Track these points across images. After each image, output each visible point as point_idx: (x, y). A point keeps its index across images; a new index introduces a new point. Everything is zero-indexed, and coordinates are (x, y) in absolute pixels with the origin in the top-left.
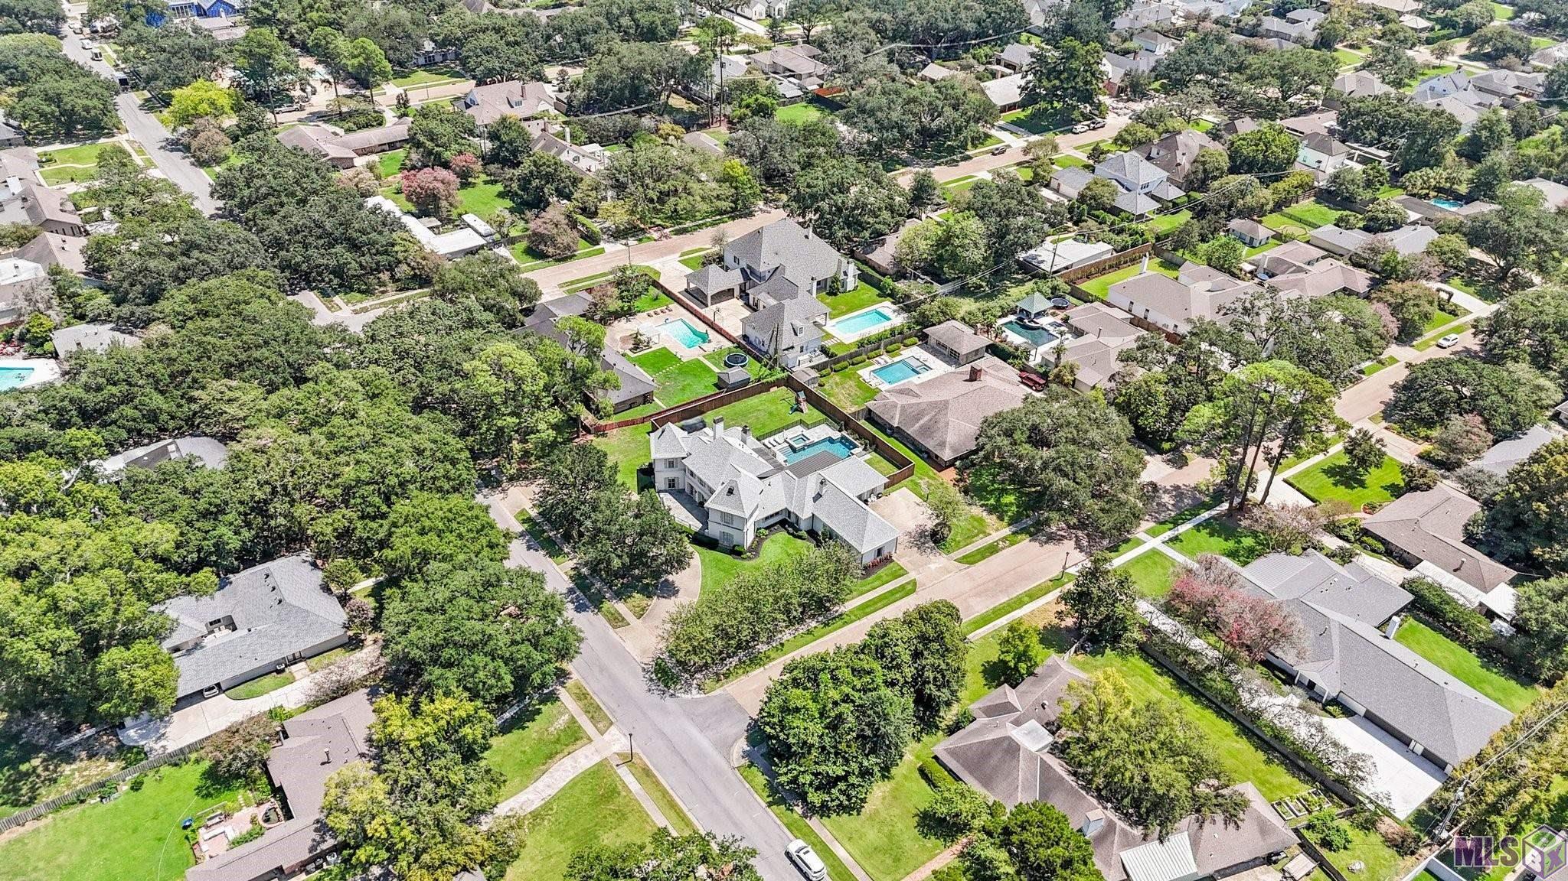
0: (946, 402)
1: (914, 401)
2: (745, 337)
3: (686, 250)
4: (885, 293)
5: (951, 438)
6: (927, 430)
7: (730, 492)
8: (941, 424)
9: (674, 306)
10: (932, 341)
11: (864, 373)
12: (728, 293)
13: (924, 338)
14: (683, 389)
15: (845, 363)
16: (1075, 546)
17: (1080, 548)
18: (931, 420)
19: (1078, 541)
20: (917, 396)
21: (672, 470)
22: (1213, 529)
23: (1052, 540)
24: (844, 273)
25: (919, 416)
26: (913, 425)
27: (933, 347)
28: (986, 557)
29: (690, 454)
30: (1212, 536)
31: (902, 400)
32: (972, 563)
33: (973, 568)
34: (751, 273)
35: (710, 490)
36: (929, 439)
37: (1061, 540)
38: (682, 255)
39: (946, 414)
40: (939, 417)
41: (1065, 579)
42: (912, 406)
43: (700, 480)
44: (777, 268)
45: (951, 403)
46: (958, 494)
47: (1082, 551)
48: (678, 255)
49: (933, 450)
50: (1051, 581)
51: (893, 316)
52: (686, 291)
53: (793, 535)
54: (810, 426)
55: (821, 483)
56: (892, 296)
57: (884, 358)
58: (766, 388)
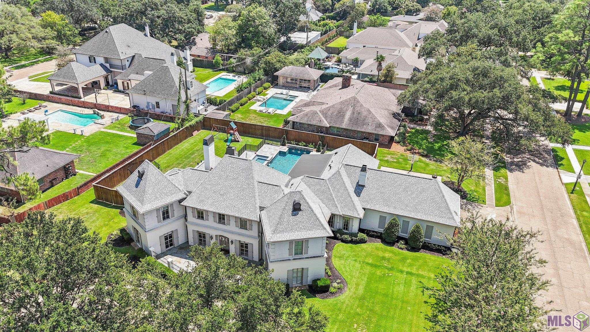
0: (355, 98)
1: (324, 107)
2: (135, 107)
4: (216, 69)
5: (383, 121)
6: (355, 120)
7: (297, 208)
8: (365, 113)
10: (281, 81)
11: (256, 107)
12: (94, 86)
13: (274, 81)
15: (236, 105)
16: (538, 165)
17: (542, 165)
18: (353, 113)
19: (534, 161)
20: (323, 104)
21: (167, 221)
22: (577, 129)
23: (520, 166)
24: (184, 58)
25: (341, 114)
26: (342, 122)
27: (284, 86)
28: (508, 195)
29: (190, 192)
30: (584, 132)
31: (317, 109)
32: (508, 203)
33: (514, 206)
34: (111, 66)
35: (243, 224)
36: (365, 126)
37: (525, 164)
38: (30, 78)
39: (362, 106)
40: (357, 109)
41: (577, 188)
42: (329, 109)
43: (222, 218)
44: (134, 57)
45: (358, 98)
46: (424, 159)
47: (547, 166)
48: (27, 78)
49: (376, 132)
50: (572, 193)
51: (236, 78)
52: (51, 93)
53: (352, 242)
54: (256, 149)
55: (364, 170)
56: (223, 70)
57: (260, 97)
58: (189, 132)
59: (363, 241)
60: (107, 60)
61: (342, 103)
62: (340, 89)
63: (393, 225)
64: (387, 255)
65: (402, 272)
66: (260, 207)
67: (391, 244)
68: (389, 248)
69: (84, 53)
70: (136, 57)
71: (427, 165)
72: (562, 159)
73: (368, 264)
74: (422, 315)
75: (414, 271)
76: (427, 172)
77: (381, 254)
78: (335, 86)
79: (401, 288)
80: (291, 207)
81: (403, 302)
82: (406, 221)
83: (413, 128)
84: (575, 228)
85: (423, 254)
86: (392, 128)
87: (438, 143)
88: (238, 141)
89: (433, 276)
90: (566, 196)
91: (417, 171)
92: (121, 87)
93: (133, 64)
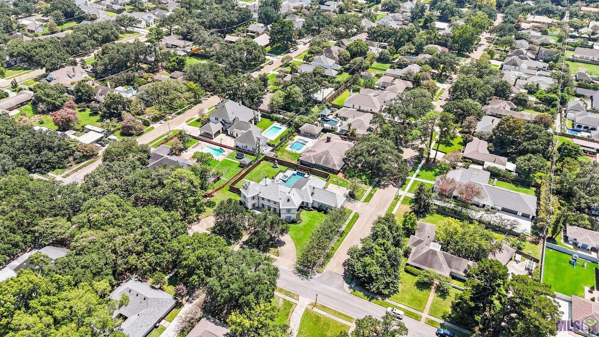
0: (328, 151)
1: (315, 153)
2: (237, 147)
3: (186, 120)
4: (272, 120)
5: (336, 163)
6: (326, 161)
7: (289, 200)
8: (330, 159)
9: (200, 142)
10: (302, 132)
11: (288, 148)
12: (218, 133)
13: (299, 132)
14: (228, 171)
15: (279, 147)
17: (394, 186)
18: (326, 158)
19: (393, 185)
20: (315, 151)
21: (254, 200)
22: (426, 169)
23: (385, 186)
24: (257, 115)
25: (321, 158)
26: (320, 162)
27: (302, 135)
28: (371, 198)
29: (260, 193)
30: (427, 171)
31: (311, 154)
32: (368, 201)
33: (370, 203)
34: (225, 123)
35: (275, 203)
36: (329, 165)
37: (388, 186)
38: (187, 122)
39: (330, 155)
40: (328, 156)
41: (399, 198)
42: (316, 155)
43: (269, 200)
45: (329, 151)
46: (348, 181)
47: (396, 187)
48: (185, 123)
49: (333, 168)
50: (395, 199)
51: (281, 127)
52: (200, 135)
53: (308, 210)
54: (284, 172)
55: (314, 188)
56: (275, 120)
57: (290, 142)
58: (259, 163)
59: (311, 210)
60: (223, 120)
61: (322, 153)
62: (325, 143)
63: (321, 206)
64: (317, 215)
66: (279, 199)
67: (320, 212)
68: (318, 213)
69: (213, 115)
70: (236, 119)
71: (347, 183)
72: (405, 184)
73: (311, 217)
76: (346, 187)
77: (315, 214)
78: (324, 139)
80: (287, 200)
82: (325, 205)
86: (340, 166)
88: (278, 167)
90: (392, 200)
91: (342, 186)
92: (229, 133)
93: (235, 123)
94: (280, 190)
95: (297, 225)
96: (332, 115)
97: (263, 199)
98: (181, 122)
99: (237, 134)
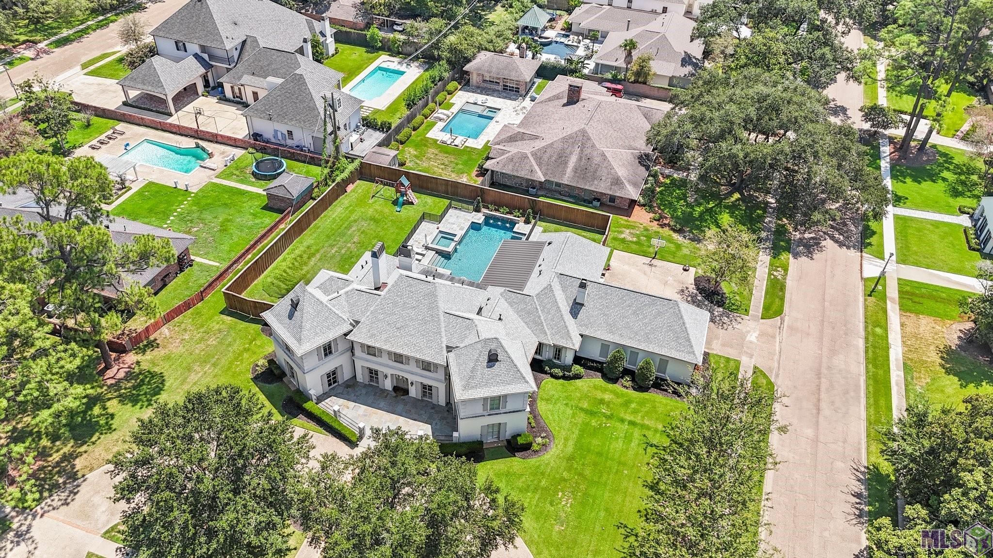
0: (583, 132)
1: (539, 144)
2: (256, 136)
3: (84, 59)
4: (372, 47)
5: (622, 172)
6: (582, 171)
7: (493, 359)
8: (597, 160)
9: (121, 126)
10: (474, 79)
11: (436, 133)
12: (187, 94)
13: (464, 80)
14: (224, 230)
15: (406, 130)
16: (836, 245)
17: (841, 244)
18: (580, 159)
19: (832, 238)
20: (536, 137)
21: (330, 357)
22: (911, 176)
23: (810, 247)
24: (321, 33)
25: (562, 159)
26: (564, 173)
27: (478, 87)
28: (782, 299)
29: (357, 322)
30: (919, 183)
31: (527, 148)
32: (779, 312)
33: (786, 318)
34: (211, 57)
35: (427, 366)
36: (596, 182)
37: (818, 244)
38: (84, 66)
39: (593, 146)
40: (587, 151)
41: (880, 287)
42: (544, 150)
43: (399, 358)
44: (244, 42)
45: (591, 132)
46: (675, 236)
47: (848, 248)
48: (79, 68)
49: (611, 193)
50: (870, 295)
51: (403, 68)
52: (125, 104)
53: (564, 377)
54: (439, 219)
55: (583, 286)
56: (382, 49)
57: (441, 113)
58: (341, 189)
59: (578, 377)
60: (203, 49)
61: (565, 140)
62: (564, 105)
63: (616, 359)
64: (607, 397)
65: (622, 421)
66: (448, 347)
67: (614, 381)
68: (610, 386)
69: (168, 35)
70: (248, 42)
71: (679, 247)
72: (874, 233)
73: (582, 409)
74: (640, 482)
75: (638, 420)
76: (677, 259)
77: (599, 395)
78: (557, 97)
79: (619, 445)
80: (486, 357)
81: (619, 463)
82: (635, 352)
83: (668, 177)
84: (858, 354)
85: (654, 396)
86: (635, 185)
87: (699, 204)
88: (412, 203)
89: (660, 427)
90: (861, 299)
91: (663, 259)
92: (229, 94)
93: (246, 57)
94: (443, 306)
95: (533, 461)
96: (552, 27)
97: (371, 351)
98: (65, 66)
99: (255, 94)
